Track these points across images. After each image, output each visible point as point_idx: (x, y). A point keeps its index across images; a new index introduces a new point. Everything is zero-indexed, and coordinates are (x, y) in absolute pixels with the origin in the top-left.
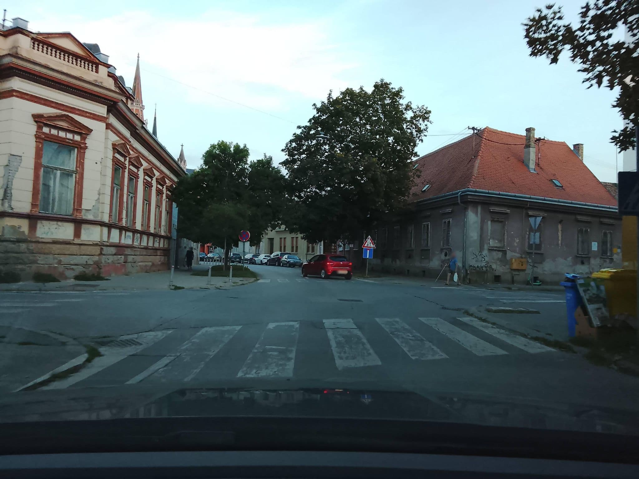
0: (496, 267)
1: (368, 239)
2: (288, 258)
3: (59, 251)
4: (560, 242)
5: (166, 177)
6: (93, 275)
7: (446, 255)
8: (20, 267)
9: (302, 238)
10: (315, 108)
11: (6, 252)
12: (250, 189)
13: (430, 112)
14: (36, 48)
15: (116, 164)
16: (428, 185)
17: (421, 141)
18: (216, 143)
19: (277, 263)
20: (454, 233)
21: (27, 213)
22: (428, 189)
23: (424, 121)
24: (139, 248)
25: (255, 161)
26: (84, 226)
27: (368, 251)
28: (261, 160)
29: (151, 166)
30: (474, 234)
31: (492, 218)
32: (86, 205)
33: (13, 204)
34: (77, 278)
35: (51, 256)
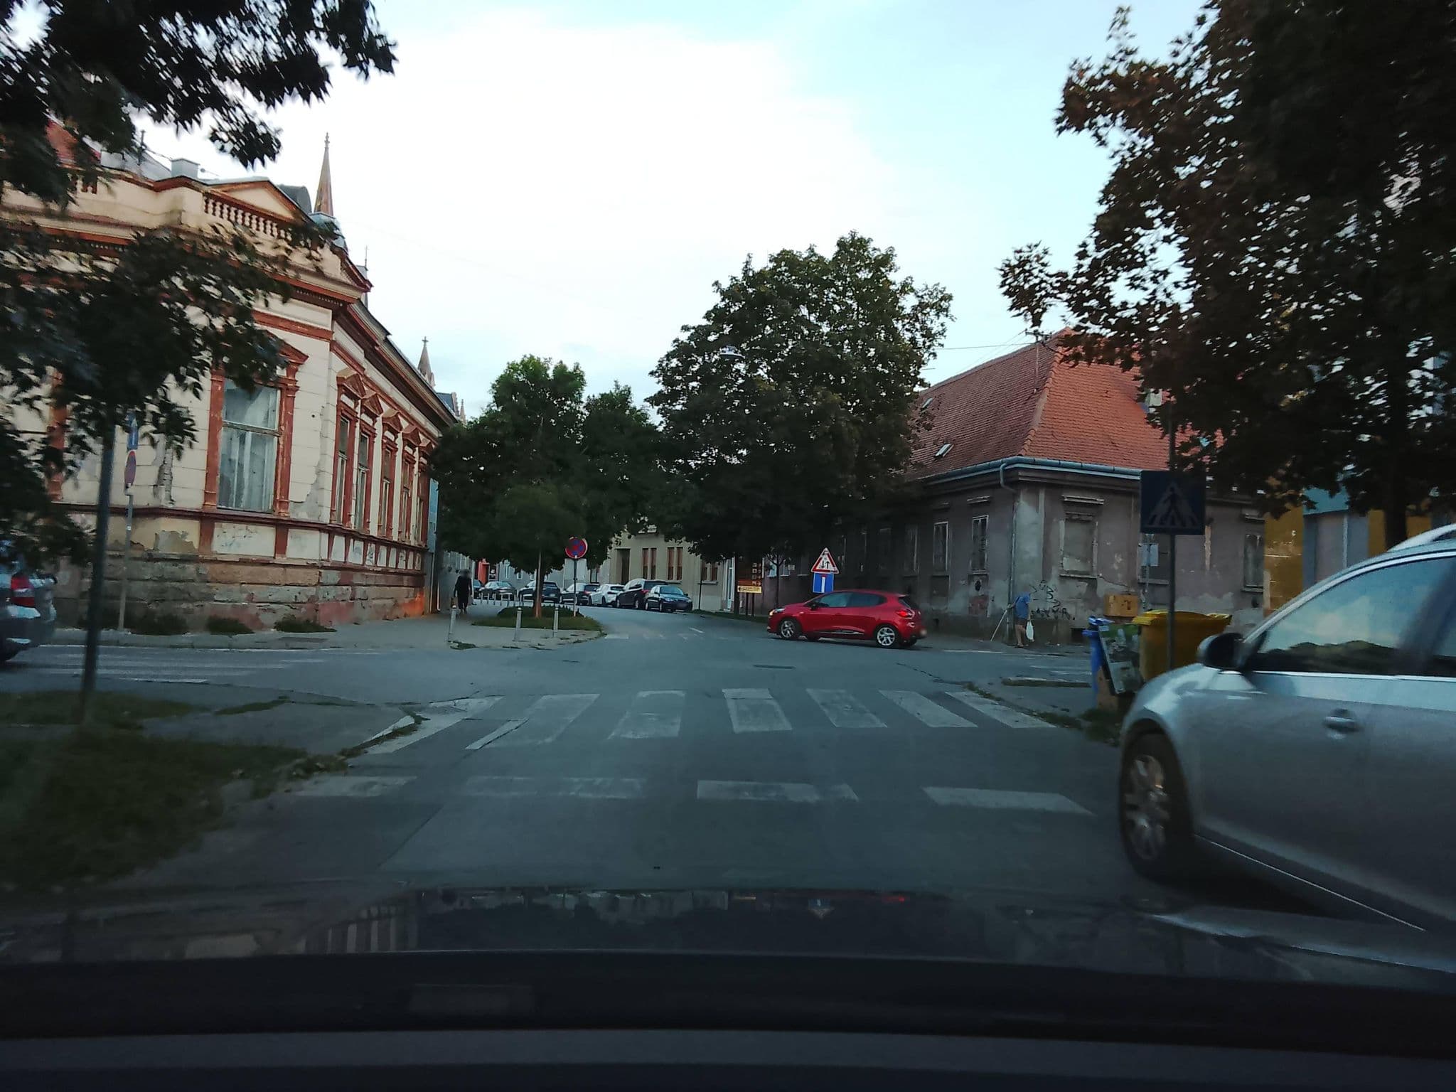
0: (1076, 613)
1: (824, 554)
2: (661, 592)
3: (249, 577)
4: (1207, 563)
5: (421, 430)
6: (308, 621)
7: (978, 588)
8: (184, 606)
9: (691, 551)
10: (717, 290)
11: (162, 579)
12: (587, 453)
13: (950, 298)
14: (211, 210)
15: (343, 414)
16: (948, 445)
17: (932, 356)
18: (519, 361)
19: (637, 602)
20: (995, 544)
21: (197, 509)
22: (948, 454)
23: (937, 315)
24: (373, 571)
25: (597, 396)
26: (292, 532)
27: (824, 578)
28: (608, 395)
29: (397, 412)
30: (1030, 547)
31: (1067, 514)
32: (294, 495)
33: (175, 493)
34: (280, 626)
35: (236, 587)
